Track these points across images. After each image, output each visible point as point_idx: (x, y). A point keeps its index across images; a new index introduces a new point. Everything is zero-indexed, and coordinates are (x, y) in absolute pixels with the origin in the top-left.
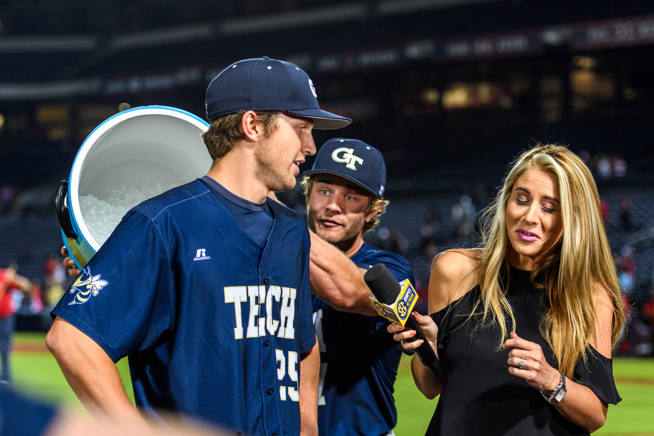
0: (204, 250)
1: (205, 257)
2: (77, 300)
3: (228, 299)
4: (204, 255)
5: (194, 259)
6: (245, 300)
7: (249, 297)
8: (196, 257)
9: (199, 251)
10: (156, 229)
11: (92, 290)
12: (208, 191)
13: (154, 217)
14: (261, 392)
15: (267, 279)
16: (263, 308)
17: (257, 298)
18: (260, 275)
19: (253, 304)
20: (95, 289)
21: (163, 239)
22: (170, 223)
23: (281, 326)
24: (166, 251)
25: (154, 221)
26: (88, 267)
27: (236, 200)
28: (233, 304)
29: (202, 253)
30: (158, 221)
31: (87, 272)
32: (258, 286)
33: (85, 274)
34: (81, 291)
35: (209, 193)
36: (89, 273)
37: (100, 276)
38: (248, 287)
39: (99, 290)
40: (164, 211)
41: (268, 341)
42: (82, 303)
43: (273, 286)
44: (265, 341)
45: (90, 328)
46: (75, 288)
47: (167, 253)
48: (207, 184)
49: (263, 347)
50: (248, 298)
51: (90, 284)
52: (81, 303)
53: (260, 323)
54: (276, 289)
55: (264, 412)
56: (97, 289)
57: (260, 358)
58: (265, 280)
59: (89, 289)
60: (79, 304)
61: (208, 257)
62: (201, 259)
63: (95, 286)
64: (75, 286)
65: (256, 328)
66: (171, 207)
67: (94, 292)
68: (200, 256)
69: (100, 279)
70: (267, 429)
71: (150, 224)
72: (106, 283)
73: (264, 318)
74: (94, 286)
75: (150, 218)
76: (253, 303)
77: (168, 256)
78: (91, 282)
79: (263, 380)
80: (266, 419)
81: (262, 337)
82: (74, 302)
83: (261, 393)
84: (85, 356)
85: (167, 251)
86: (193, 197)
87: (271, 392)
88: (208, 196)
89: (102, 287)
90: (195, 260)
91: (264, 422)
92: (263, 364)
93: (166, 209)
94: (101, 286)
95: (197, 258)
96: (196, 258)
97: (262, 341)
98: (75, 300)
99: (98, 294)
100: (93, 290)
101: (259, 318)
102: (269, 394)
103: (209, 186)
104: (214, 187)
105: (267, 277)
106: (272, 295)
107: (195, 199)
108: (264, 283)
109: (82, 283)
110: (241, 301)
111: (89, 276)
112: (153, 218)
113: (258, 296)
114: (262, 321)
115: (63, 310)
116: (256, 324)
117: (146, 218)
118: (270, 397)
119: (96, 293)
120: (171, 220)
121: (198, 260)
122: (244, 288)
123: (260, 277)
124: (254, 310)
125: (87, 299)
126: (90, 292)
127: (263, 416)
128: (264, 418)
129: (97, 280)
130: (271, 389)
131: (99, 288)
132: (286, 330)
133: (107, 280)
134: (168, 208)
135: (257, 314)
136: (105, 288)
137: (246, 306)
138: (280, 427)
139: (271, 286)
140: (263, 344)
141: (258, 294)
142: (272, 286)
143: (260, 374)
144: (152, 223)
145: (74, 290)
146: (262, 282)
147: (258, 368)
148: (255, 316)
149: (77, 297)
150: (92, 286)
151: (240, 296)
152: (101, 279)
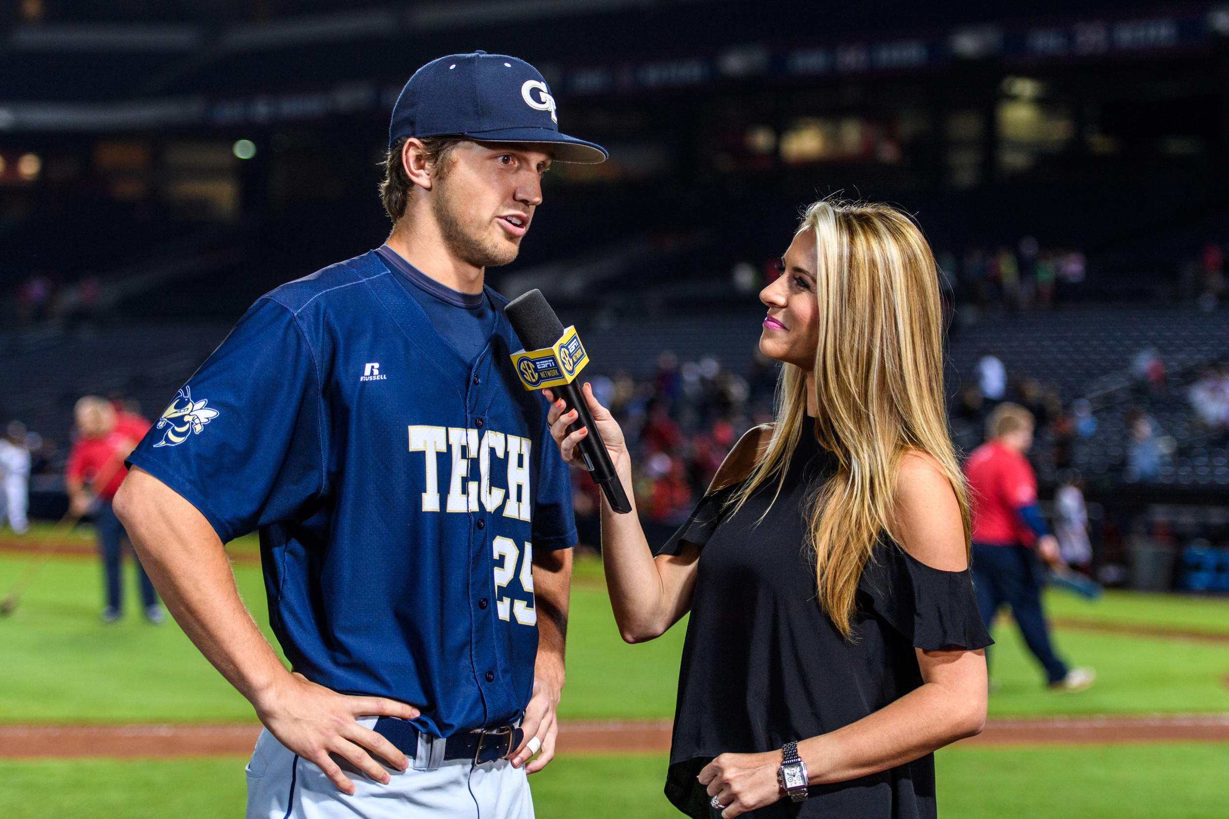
0: (377, 365)
1: (377, 376)
2: (168, 440)
3: (414, 446)
4: (376, 372)
5: (360, 378)
6: (443, 449)
7: (451, 445)
8: (363, 375)
9: (368, 367)
10: (301, 330)
11: (192, 424)
12: (387, 271)
13: (298, 309)
14: (469, 602)
15: (482, 420)
16: (474, 465)
17: (464, 449)
18: (468, 411)
19: (457, 458)
20: (197, 423)
21: (310, 345)
22: (324, 319)
23: (509, 498)
24: (315, 364)
25: (297, 315)
26: (188, 386)
27: (431, 287)
28: (423, 454)
29: (373, 370)
30: (305, 317)
31: (186, 395)
32: (465, 430)
33: (182, 399)
34: (175, 425)
35: (389, 273)
36: (188, 397)
37: (206, 401)
38: (450, 429)
39: (204, 425)
40: (315, 299)
41: (483, 521)
42: (176, 444)
43: (492, 432)
44: (477, 520)
45: (188, 487)
46: (166, 420)
47: (317, 368)
48: (387, 260)
49: (474, 529)
50: (449, 447)
51: (189, 414)
52: (174, 445)
53: (470, 490)
54: (496, 436)
55: (473, 635)
56: (201, 423)
57: (469, 547)
58: (477, 420)
59: (188, 422)
60: (171, 446)
61: (383, 377)
62: (371, 379)
63: (198, 418)
64: (165, 418)
65: (464, 497)
66: (326, 293)
67: (195, 428)
68: (369, 375)
69: (206, 407)
70: (478, 665)
71: (291, 321)
72: (216, 413)
73: (477, 483)
74: (196, 417)
75: (291, 310)
76: (457, 456)
77: (318, 373)
78: (192, 411)
79: (473, 584)
80: (476, 648)
81: (474, 513)
82: (163, 443)
83: (470, 605)
84: (173, 529)
85: (317, 365)
86: (362, 280)
87: (484, 604)
88: (387, 279)
89: (210, 419)
90: (361, 380)
91: (473, 652)
92: (474, 558)
93: (319, 296)
94: (208, 418)
95: (366, 376)
96: (364, 377)
97: (473, 519)
98: (165, 440)
99: (202, 432)
100: (195, 424)
101: (468, 482)
102: (482, 607)
103: (389, 263)
104: (395, 265)
105: (481, 417)
106: (490, 446)
107: (366, 283)
108: (475, 426)
109: (176, 412)
110: (438, 451)
111: (189, 401)
112: (297, 311)
113: (466, 445)
114: (473, 486)
115: (145, 455)
116: (465, 491)
117: (284, 310)
118: (482, 613)
119: (199, 429)
120: (325, 314)
121: (367, 380)
122: (442, 430)
123: (469, 416)
124: (460, 468)
125: (184, 438)
126: (189, 428)
127: (471, 642)
128: (474, 646)
129: (201, 409)
130: (485, 600)
131: (204, 420)
132: (521, 506)
133: (216, 409)
134: (321, 295)
135: (464, 474)
136: (214, 421)
137: (444, 460)
138: (498, 663)
139: (487, 431)
140: (475, 524)
141: (466, 442)
142: (489, 431)
143: (468, 574)
144: (295, 318)
145: (163, 422)
146: (471, 423)
147: (466, 564)
148: (462, 477)
149: (167, 434)
150: (194, 418)
151: (435, 443)
152: (208, 406)
